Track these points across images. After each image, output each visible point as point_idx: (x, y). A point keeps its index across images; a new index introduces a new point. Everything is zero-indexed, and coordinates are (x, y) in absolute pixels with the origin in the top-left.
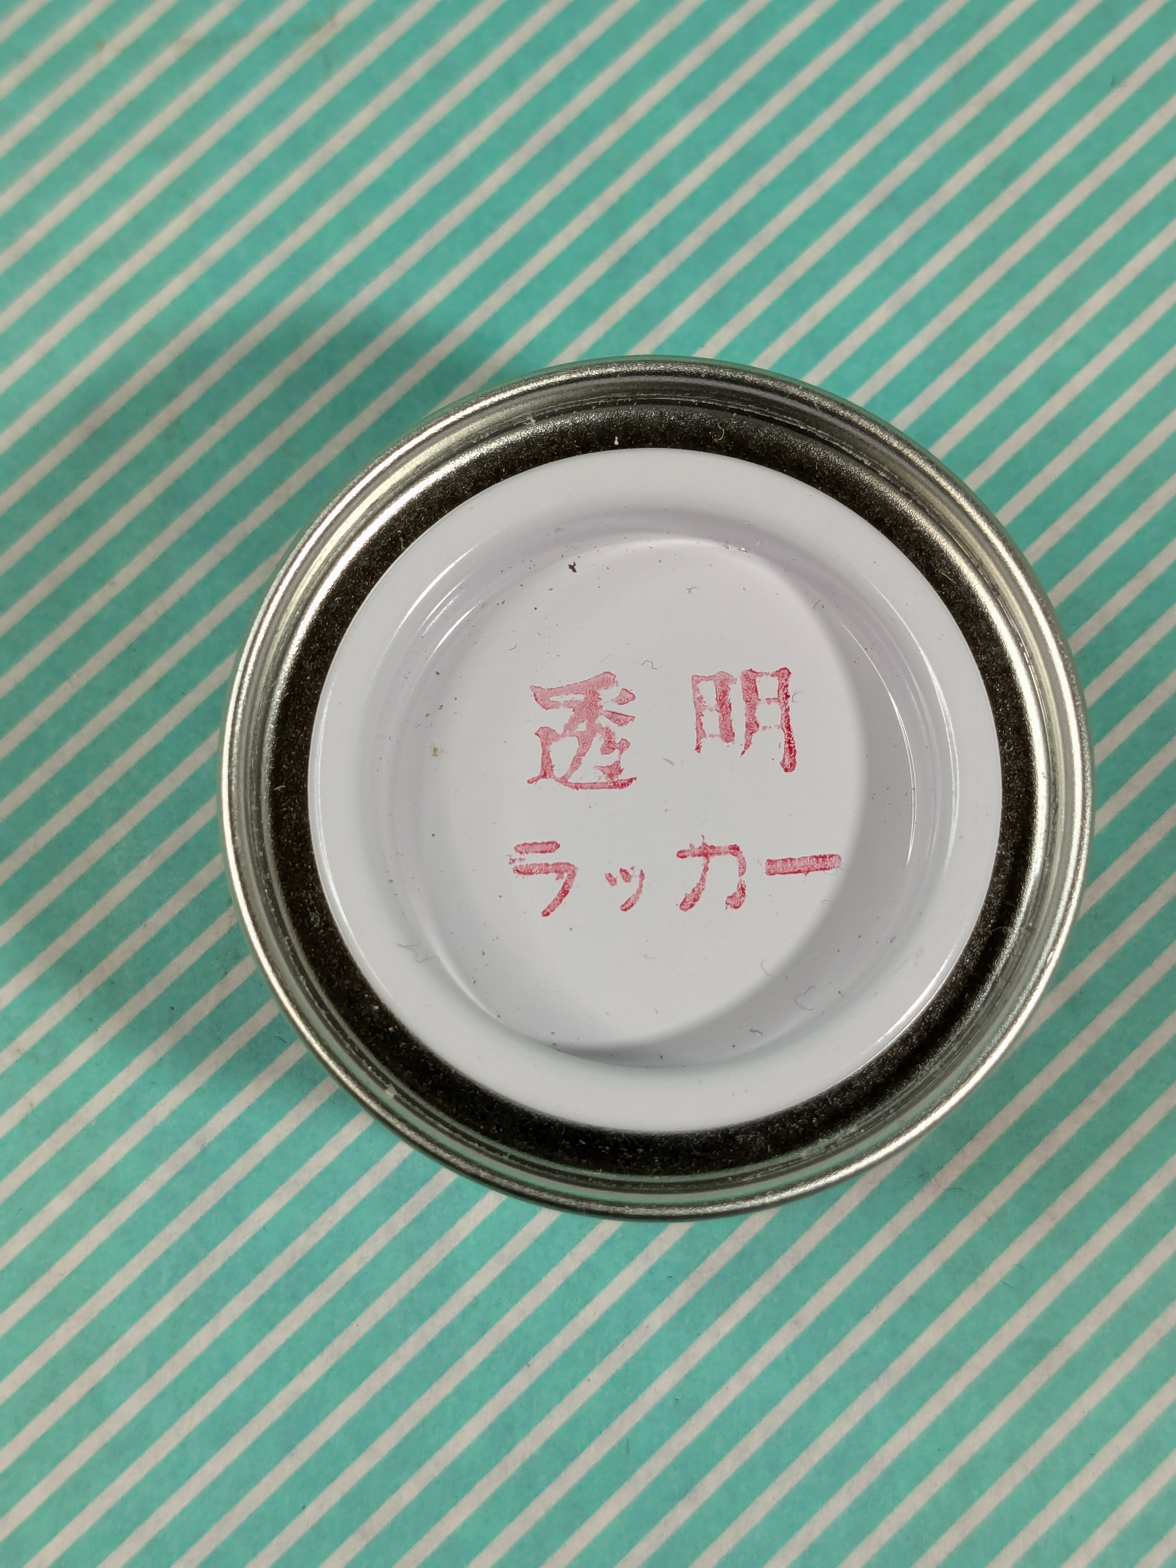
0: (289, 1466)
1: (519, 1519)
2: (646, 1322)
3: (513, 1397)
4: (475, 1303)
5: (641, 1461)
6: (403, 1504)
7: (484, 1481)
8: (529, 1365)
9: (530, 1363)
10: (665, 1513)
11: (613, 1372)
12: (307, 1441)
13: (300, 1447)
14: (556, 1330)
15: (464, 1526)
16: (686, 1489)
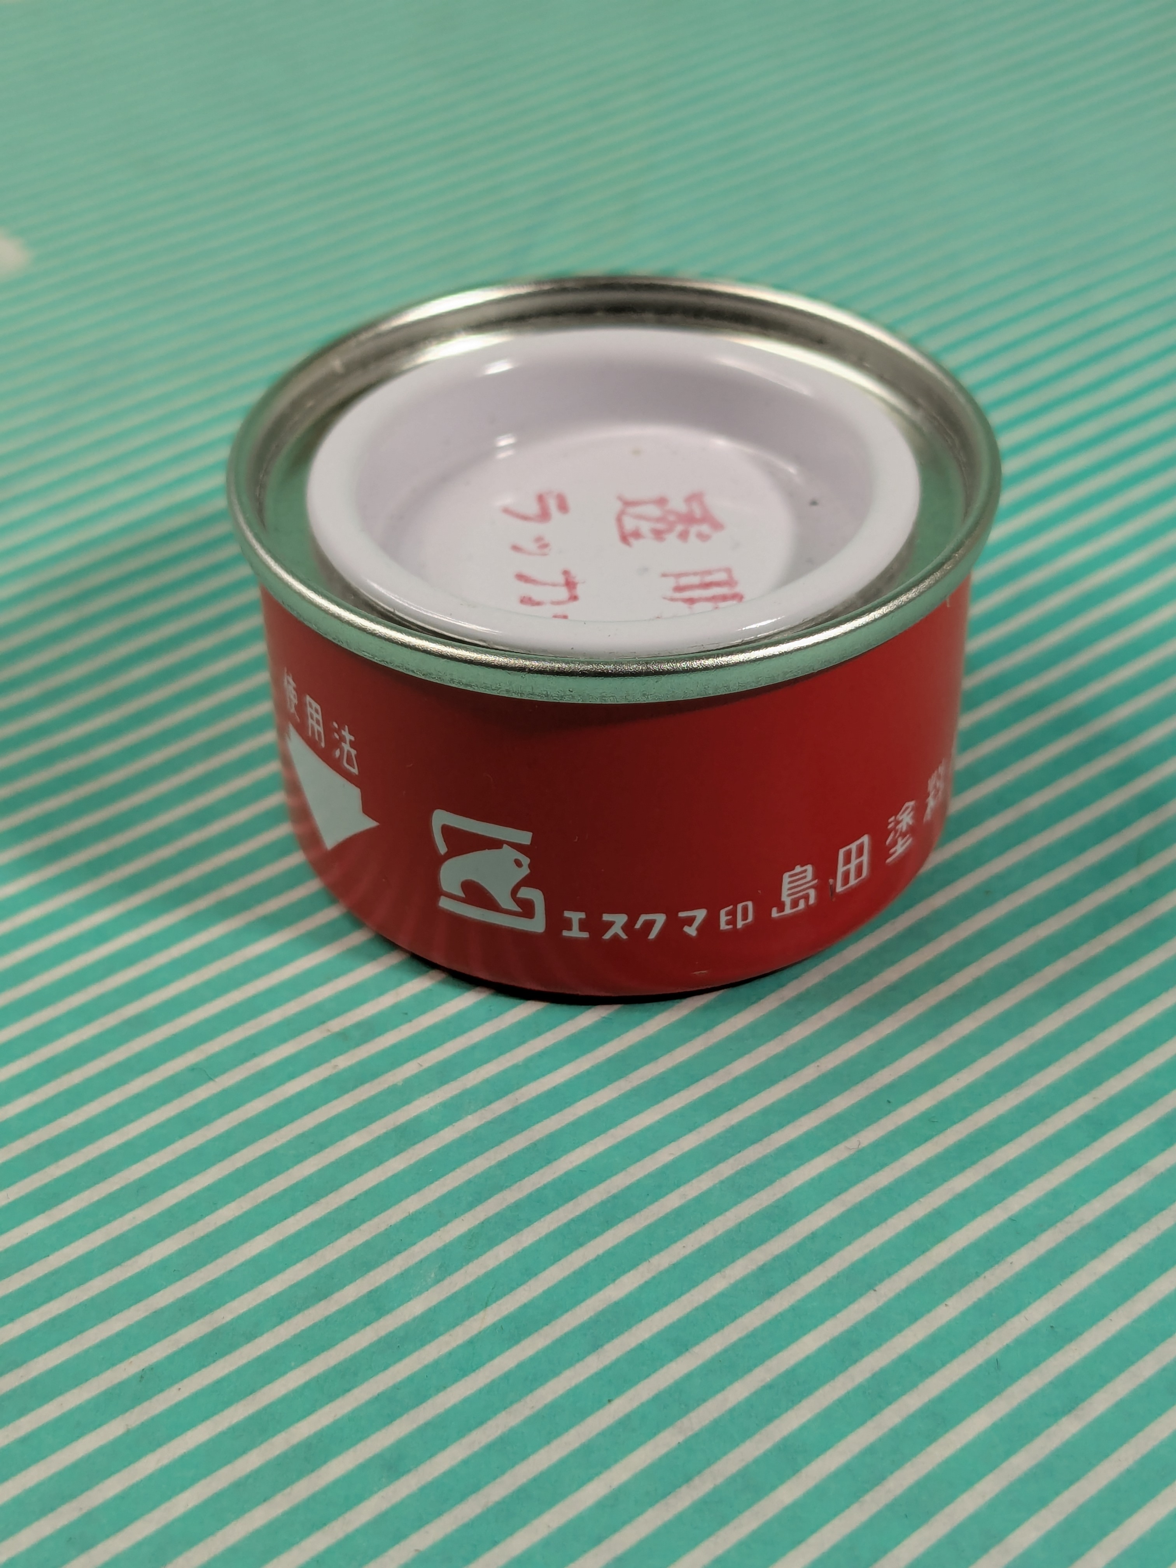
0: (593, 1364)
1: (870, 1424)
2: (1009, 1259)
3: (860, 1316)
4: (813, 1236)
5: (1013, 1379)
6: (729, 1405)
7: (827, 1388)
8: (875, 1291)
9: (876, 1288)
10: (1048, 1427)
11: (975, 1300)
12: (617, 1342)
13: (608, 1347)
14: (906, 1262)
15: (803, 1428)
16: (1071, 1406)
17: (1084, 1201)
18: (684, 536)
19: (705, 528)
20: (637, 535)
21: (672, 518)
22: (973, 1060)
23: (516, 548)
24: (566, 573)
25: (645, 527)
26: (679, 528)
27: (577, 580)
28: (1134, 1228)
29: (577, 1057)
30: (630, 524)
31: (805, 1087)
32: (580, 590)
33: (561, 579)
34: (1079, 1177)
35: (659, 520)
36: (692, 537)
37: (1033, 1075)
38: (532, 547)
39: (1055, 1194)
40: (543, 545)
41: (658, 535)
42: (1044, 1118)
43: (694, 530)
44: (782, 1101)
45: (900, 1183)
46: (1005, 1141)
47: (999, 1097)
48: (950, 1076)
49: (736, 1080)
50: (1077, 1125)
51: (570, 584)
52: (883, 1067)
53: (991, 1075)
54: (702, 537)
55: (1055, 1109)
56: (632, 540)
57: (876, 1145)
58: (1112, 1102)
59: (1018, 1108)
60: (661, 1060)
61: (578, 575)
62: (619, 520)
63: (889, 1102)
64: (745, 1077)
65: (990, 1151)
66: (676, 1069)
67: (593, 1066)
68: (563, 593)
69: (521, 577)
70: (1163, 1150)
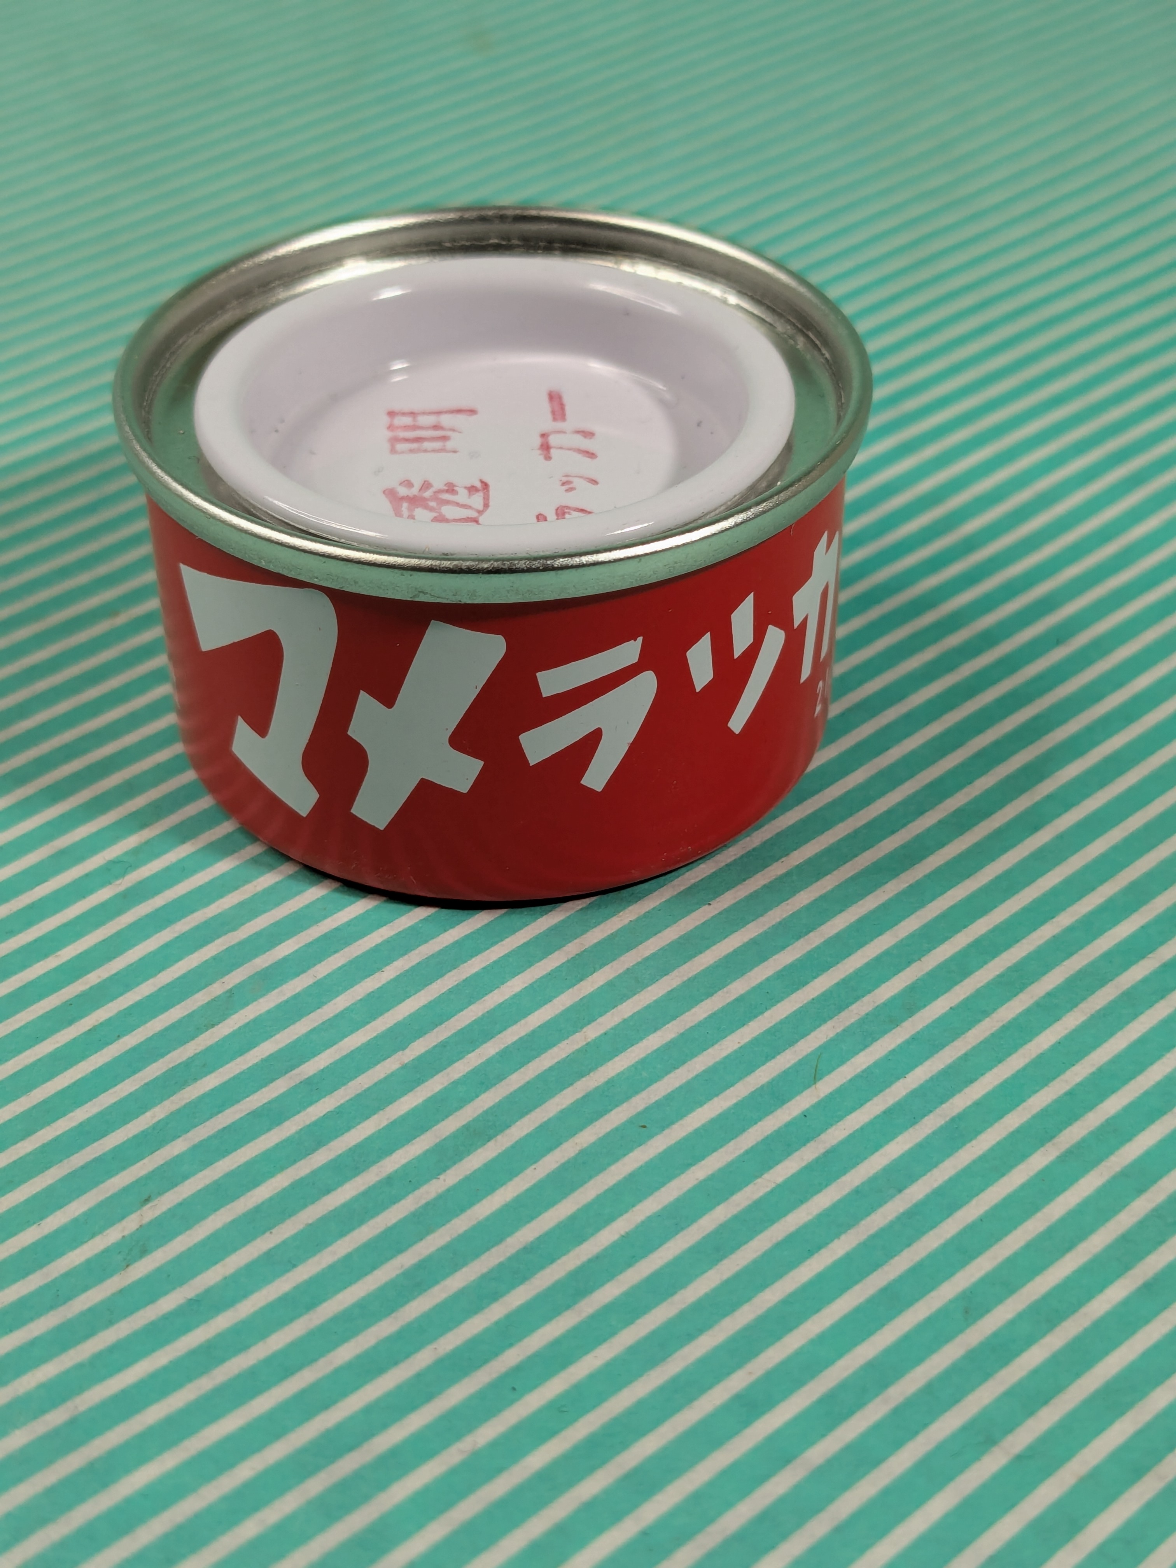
17: (729, 1505)
18: (426, 485)
19: (403, 491)
20: (472, 489)
21: (433, 504)
22: (613, 1333)
23: (594, 482)
24: (548, 458)
25: (462, 496)
26: (427, 494)
27: (539, 452)
28: (784, 1536)
29: (153, 1350)
30: (477, 500)
31: (419, 1376)
32: (538, 441)
33: (553, 452)
34: (726, 1474)
35: (448, 502)
36: (417, 484)
37: (682, 1346)
38: (577, 483)
39: (697, 1497)
40: (567, 484)
41: (451, 488)
42: (690, 1400)
43: (415, 491)
44: (389, 1394)
45: (518, 1492)
46: (642, 1432)
47: (641, 1376)
48: (586, 1353)
49: (337, 1371)
50: (726, 1408)
51: (546, 448)
52: (511, 1345)
53: (632, 1350)
54: (408, 484)
55: (703, 1389)
56: (478, 485)
57: (494, 1445)
58: (769, 1376)
59: (661, 1389)
60: (253, 1350)
61: (537, 456)
62: (486, 506)
63: (514, 1389)
64: (349, 1366)
65: (625, 1445)
66: (268, 1361)
67: (171, 1361)
68: (553, 440)
69: (591, 455)
70: (823, 1436)
